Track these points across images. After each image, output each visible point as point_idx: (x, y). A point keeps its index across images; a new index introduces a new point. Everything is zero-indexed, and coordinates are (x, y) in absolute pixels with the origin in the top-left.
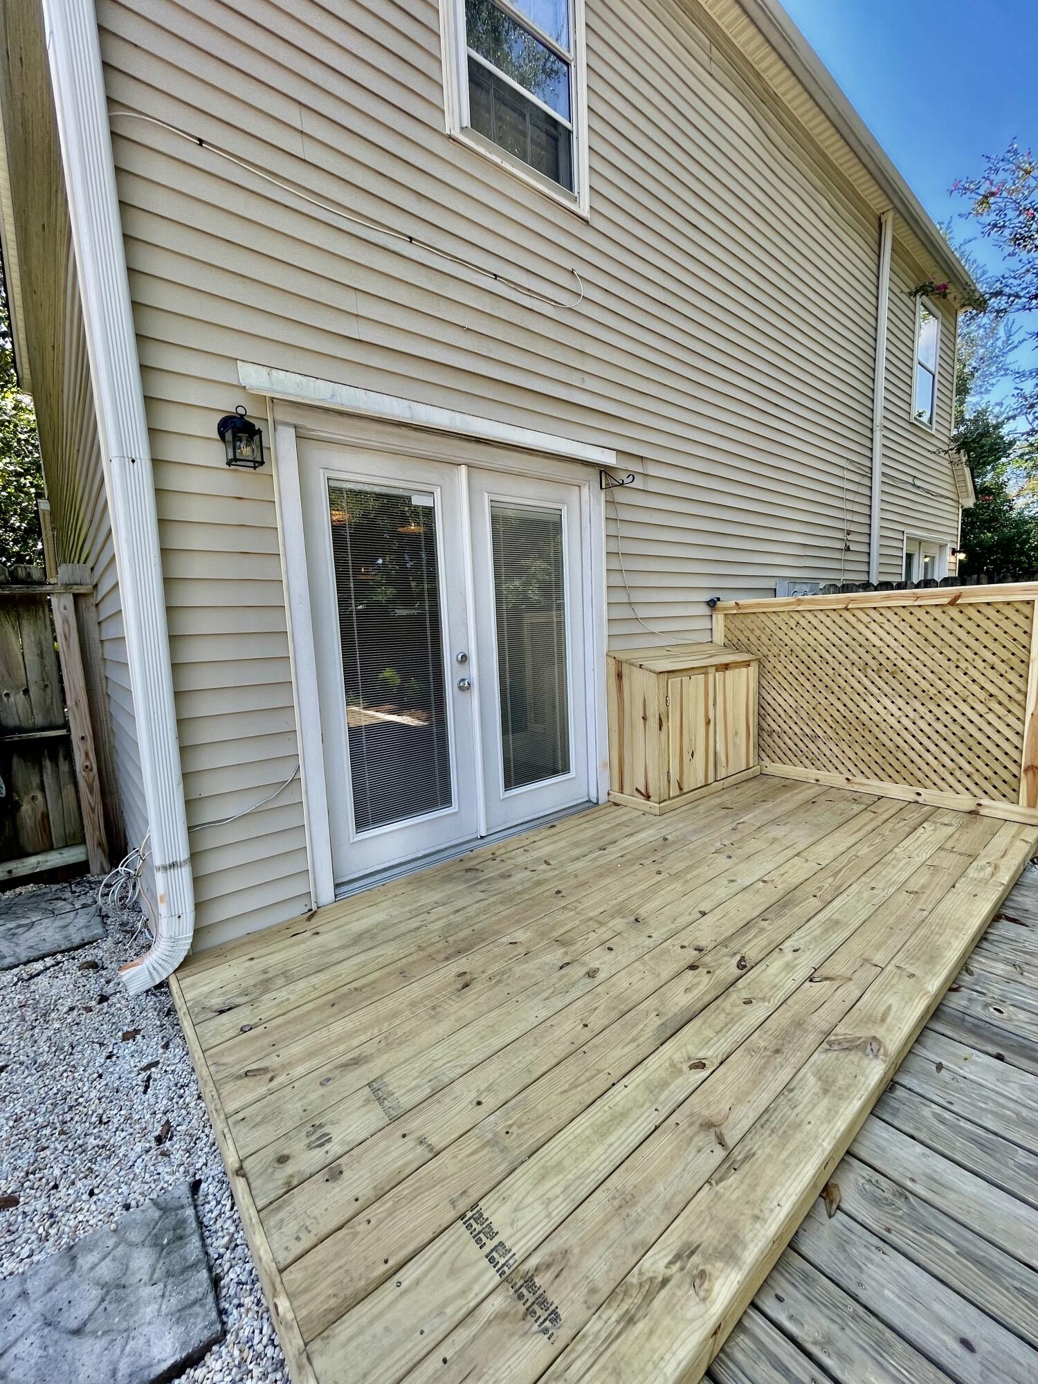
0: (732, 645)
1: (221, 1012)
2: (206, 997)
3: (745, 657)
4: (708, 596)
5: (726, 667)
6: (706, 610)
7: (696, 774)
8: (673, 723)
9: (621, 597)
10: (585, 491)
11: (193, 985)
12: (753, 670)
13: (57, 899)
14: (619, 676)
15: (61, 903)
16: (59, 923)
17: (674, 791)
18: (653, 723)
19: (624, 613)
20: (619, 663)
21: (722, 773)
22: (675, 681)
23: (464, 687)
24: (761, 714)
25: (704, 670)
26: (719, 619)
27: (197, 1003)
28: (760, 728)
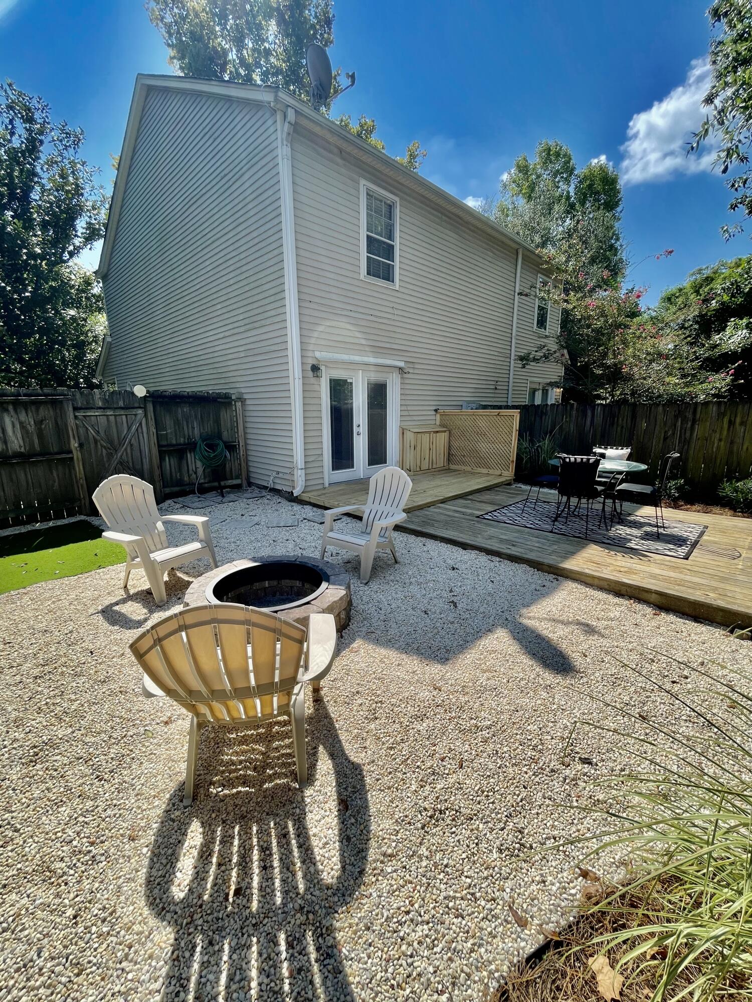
0: (442, 425)
3: (445, 429)
4: (434, 408)
5: (437, 432)
6: (434, 413)
7: (425, 466)
8: (418, 448)
9: (404, 408)
10: (394, 374)
12: (447, 434)
14: (403, 433)
17: (418, 469)
18: (412, 448)
19: (406, 413)
20: (403, 429)
21: (434, 466)
22: (419, 435)
23: (358, 434)
24: (449, 449)
25: (429, 432)
26: (438, 416)
28: (449, 454)
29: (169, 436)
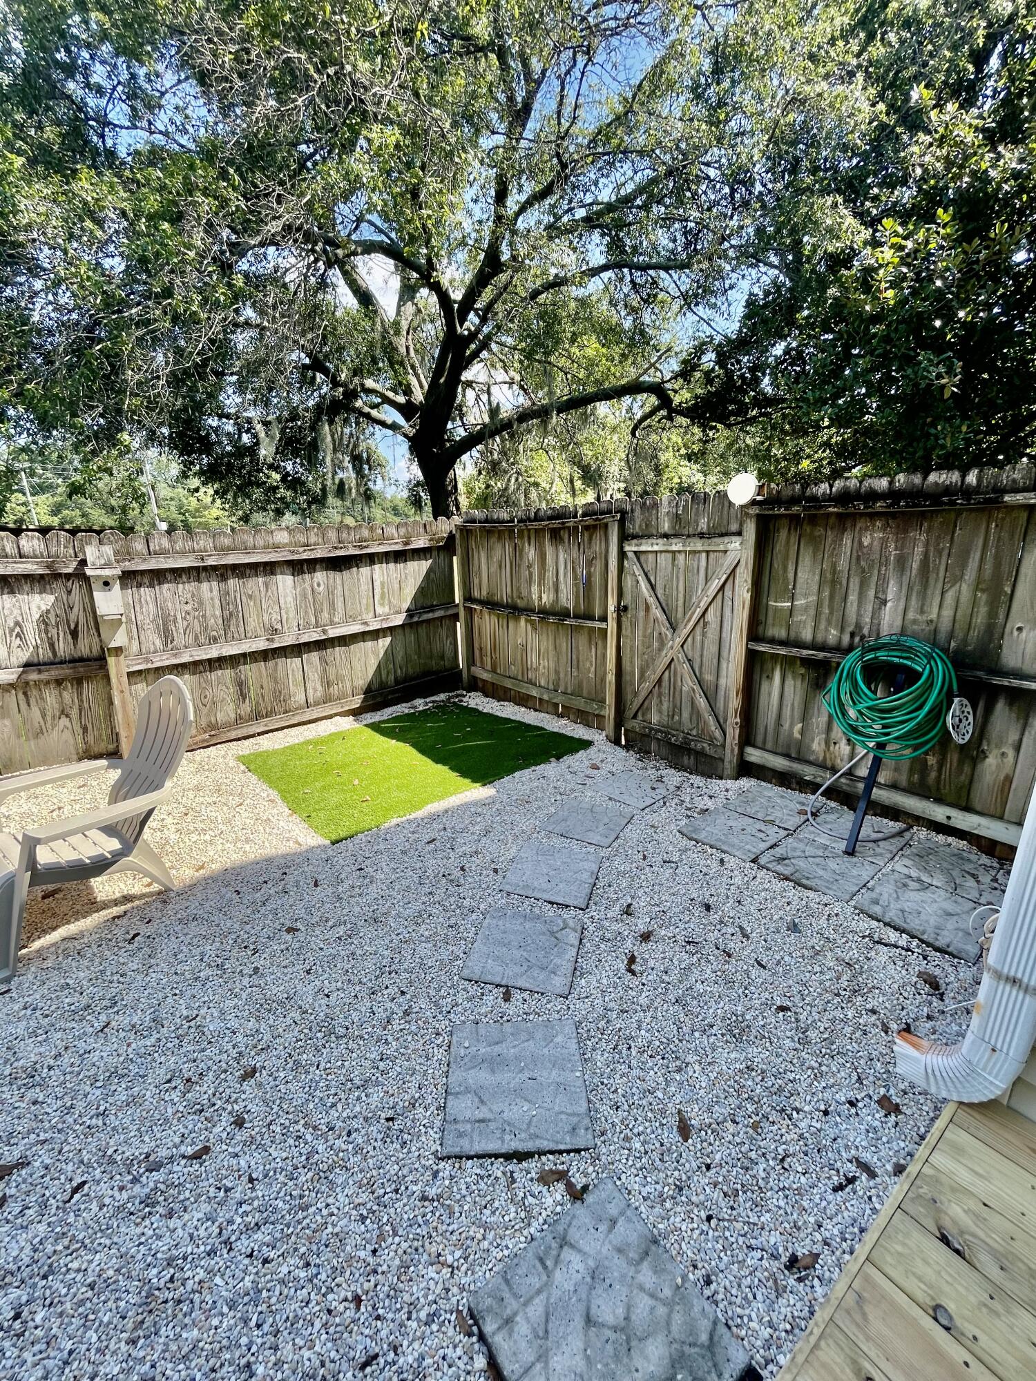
1: (944, 1239)
2: (953, 1190)
11: (958, 1151)
13: (973, 876)
15: (971, 883)
16: (949, 906)
27: (935, 1181)
29: (798, 618)
